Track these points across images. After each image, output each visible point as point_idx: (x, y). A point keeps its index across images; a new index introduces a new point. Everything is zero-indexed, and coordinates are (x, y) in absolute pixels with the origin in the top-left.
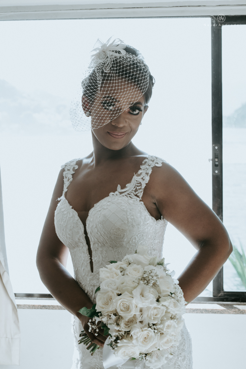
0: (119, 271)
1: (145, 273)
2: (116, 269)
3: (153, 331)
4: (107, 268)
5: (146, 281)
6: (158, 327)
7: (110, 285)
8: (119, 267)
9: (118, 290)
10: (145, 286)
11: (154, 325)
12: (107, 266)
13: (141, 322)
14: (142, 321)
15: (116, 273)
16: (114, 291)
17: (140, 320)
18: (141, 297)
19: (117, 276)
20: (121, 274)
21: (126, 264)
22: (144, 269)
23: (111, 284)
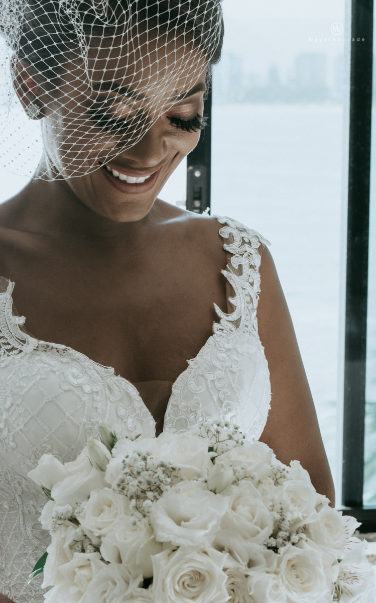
0: (79, 555)
1: (122, 487)
2: (66, 560)
3: (289, 545)
4: (48, 589)
5: (150, 494)
6: (286, 525)
7: (106, 595)
8: (67, 550)
9: (131, 579)
10: (161, 500)
11: (274, 535)
12: (43, 586)
13: (251, 564)
14: (248, 561)
15: (81, 567)
16: (128, 592)
17: (245, 564)
18: (185, 527)
19: (90, 565)
20: (90, 552)
21: (66, 530)
22: (110, 486)
23: (105, 592)
